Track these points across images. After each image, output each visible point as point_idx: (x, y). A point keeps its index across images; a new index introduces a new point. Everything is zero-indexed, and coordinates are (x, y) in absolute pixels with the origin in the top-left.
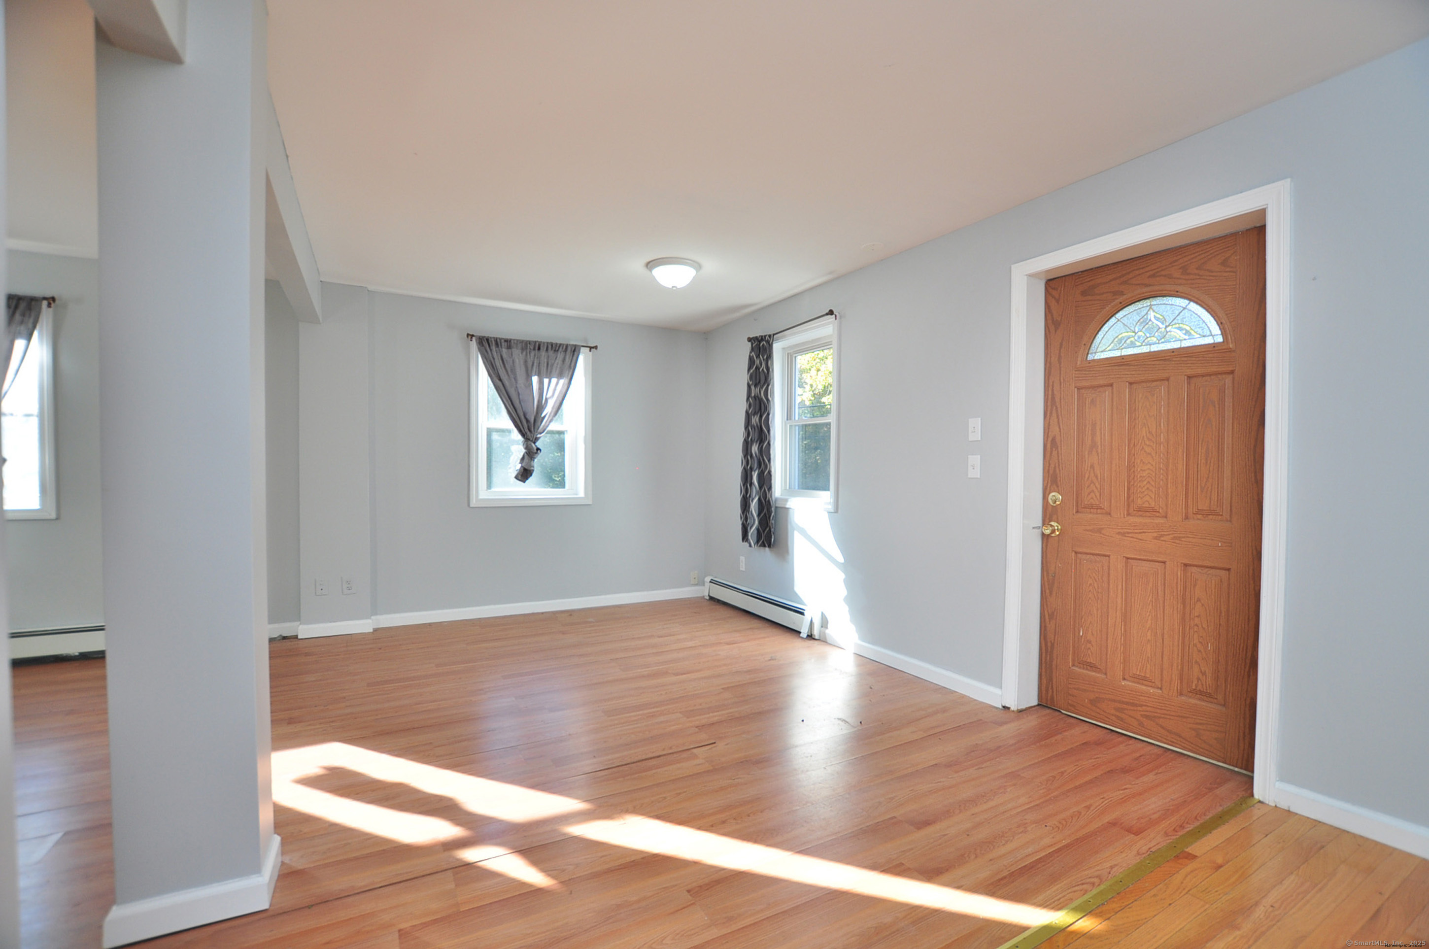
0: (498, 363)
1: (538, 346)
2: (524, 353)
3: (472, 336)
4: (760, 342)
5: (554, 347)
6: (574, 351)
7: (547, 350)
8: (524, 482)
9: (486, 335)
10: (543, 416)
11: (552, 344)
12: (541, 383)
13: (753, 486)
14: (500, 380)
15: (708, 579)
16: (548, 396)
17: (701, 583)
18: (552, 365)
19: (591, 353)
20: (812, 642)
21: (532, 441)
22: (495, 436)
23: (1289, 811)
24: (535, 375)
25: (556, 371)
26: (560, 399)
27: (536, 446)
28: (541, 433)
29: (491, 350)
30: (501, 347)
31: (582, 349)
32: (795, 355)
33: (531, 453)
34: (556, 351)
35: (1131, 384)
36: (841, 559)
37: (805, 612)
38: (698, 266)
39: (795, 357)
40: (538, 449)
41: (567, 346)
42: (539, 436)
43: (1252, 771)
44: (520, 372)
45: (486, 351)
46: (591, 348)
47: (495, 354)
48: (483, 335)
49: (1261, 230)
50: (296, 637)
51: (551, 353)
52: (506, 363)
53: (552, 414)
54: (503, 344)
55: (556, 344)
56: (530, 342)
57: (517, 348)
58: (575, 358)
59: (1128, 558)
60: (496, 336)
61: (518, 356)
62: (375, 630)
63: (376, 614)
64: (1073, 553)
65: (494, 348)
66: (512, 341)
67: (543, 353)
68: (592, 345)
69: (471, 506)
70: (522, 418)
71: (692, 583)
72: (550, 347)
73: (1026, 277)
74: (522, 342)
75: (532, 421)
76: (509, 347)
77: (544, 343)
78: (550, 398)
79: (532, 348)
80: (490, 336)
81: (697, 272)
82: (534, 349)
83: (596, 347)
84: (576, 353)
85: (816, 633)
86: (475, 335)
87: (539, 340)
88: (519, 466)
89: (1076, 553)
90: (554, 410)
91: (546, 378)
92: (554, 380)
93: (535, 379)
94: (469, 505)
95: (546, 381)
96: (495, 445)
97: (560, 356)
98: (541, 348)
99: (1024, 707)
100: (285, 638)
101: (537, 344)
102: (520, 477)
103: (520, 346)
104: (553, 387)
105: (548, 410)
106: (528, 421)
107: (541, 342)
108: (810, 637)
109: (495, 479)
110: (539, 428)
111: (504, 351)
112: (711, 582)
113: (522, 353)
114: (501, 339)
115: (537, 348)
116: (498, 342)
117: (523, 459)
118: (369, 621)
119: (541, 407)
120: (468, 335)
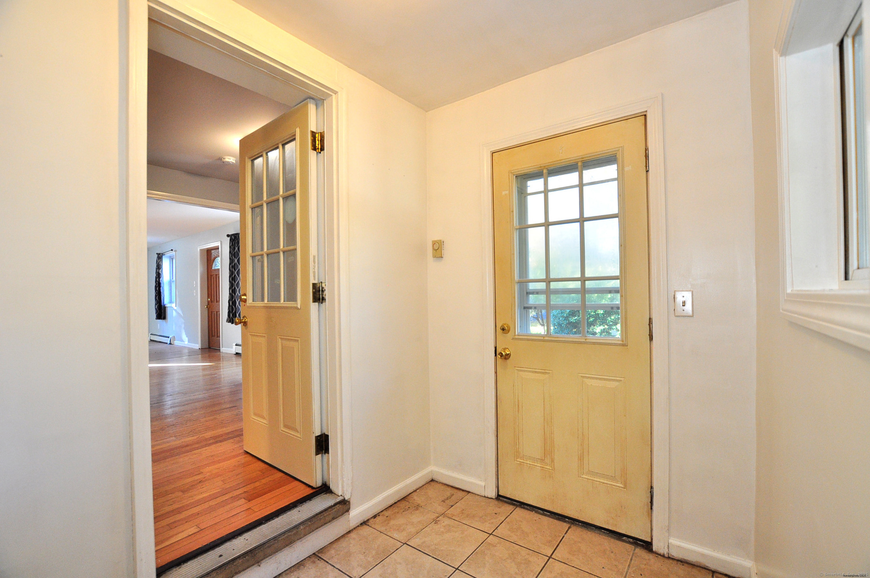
13: (157, 300)
39: (173, 262)
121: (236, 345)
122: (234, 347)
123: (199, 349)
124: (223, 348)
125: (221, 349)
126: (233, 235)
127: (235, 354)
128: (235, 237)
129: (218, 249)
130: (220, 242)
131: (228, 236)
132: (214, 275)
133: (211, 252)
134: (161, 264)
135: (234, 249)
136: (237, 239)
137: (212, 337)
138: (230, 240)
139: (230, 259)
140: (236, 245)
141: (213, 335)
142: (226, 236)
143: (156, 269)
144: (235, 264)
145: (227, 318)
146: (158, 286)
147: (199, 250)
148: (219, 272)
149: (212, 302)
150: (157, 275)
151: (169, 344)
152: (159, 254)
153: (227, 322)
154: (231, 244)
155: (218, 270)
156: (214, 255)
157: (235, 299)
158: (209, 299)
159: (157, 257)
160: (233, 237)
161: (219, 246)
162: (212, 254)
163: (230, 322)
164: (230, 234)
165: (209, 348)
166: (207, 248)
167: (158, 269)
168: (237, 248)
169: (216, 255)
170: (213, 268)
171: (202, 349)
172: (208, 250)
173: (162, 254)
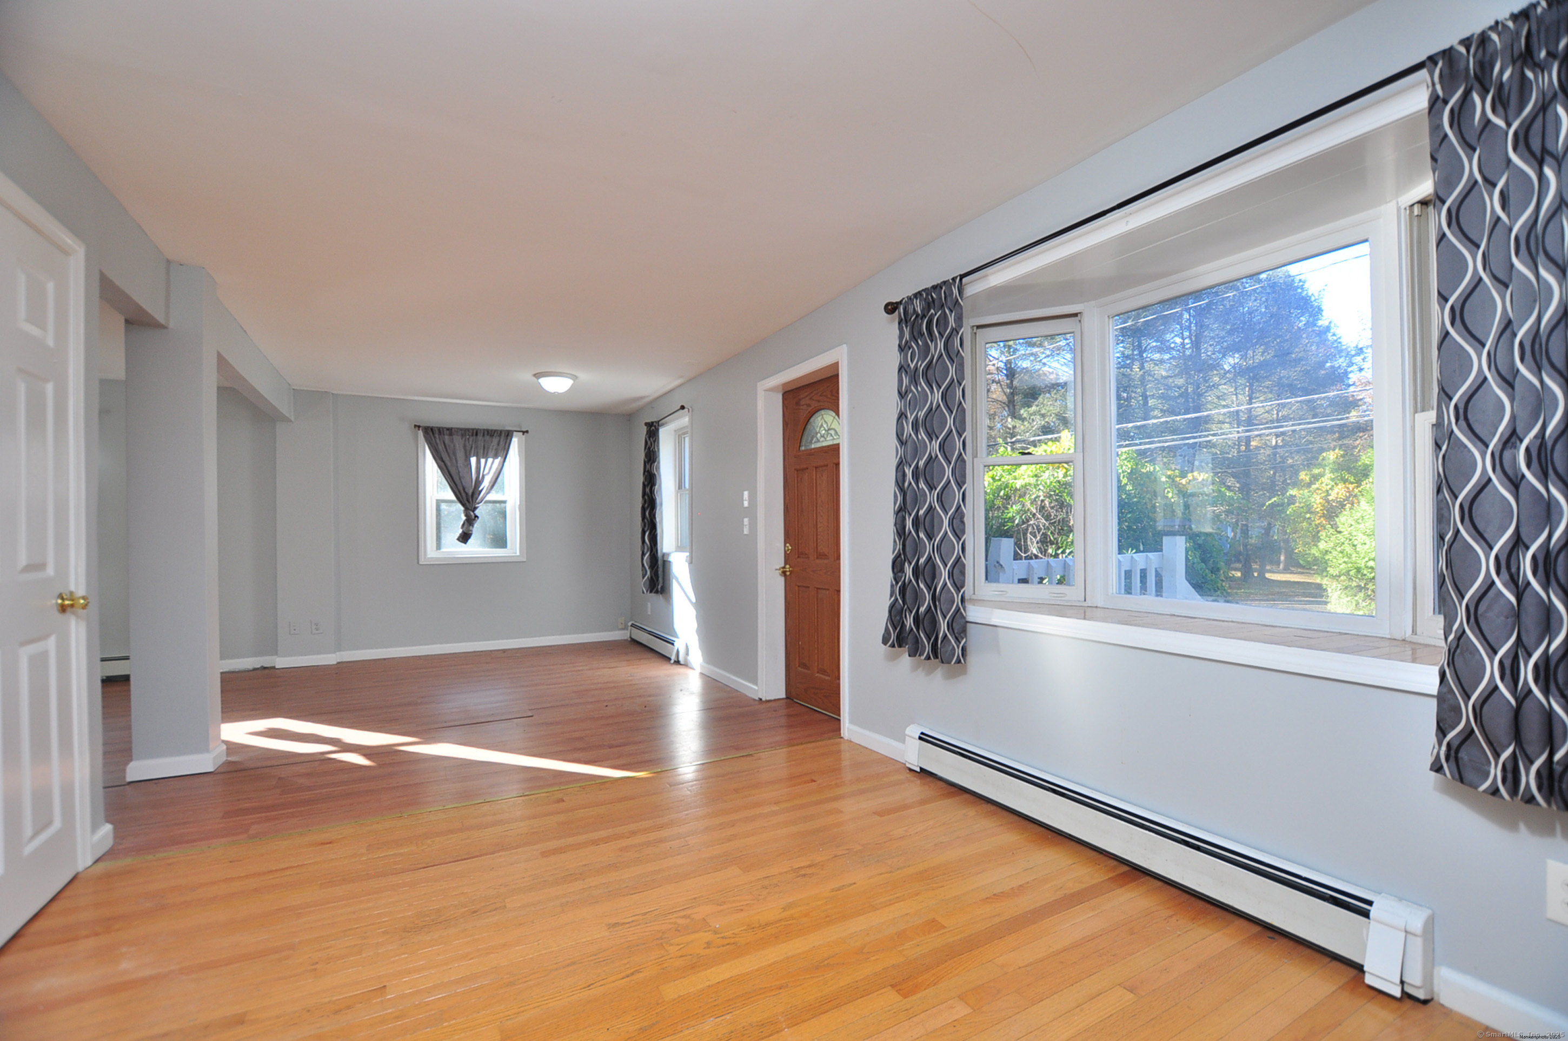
0: (441, 447)
1: (475, 432)
2: (464, 439)
3: (419, 427)
4: (651, 426)
5: (490, 433)
6: (508, 435)
7: (484, 435)
8: (465, 543)
9: (431, 425)
10: (480, 489)
11: (488, 431)
12: (478, 462)
13: (645, 545)
14: (443, 461)
15: (630, 624)
16: (485, 473)
17: (625, 628)
18: (488, 448)
19: (524, 436)
20: (679, 666)
21: (471, 510)
22: (443, 506)
23: (851, 741)
24: (474, 456)
25: (491, 453)
26: (496, 475)
27: (475, 514)
28: (479, 503)
29: (435, 437)
30: (444, 435)
31: (515, 433)
32: (683, 436)
33: (470, 520)
34: (492, 436)
35: (816, 468)
36: (694, 600)
37: (675, 644)
38: (574, 377)
39: (684, 438)
40: (476, 516)
41: (501, 431)
42: (477, 506)
43: (839, 715)
44: (460, 454)
45: (431, 438)
46: (524, 432)
47: (438, 441)
48: (428, 425)
49: (836, 377)
50: (274, 668)
51: (487, 438)
52: (448, 448)
53: (489, 487)
54: (445, 432)
55: (492, 430)
56: (468, 430)
57: (457, 435)
58: (508, 441)
59: (817, 588)
60: (439, 426)
61: (458, 441)
62: (339, 663)
63: (340, 650)
64: (797, 587)
65: (437, 436)
66: (453, 430)
67: (480, 437)
68: (524, 430)
69: (421, 563)
70: (462, 491)
71: (620, 627)
72: (486, 433)
73: (763, 392)
74: (461, 429)
75: (470, 493)
76: (451, 434)
77: (481, 430)
78: (486, 474)
79: (470, 434)
80: (434, 426)
81: (574, 381)
82: (472, 435)
83: (527, 432)
84: (509, 438)
85: (681, 659)
86: (421, 425)
87: (477, 428)
88: (460, 531)
89: (799, 586)
90: (491, 484)
91: (483, 458)
92: (490, 460)
93: (473, 460)
94: (418, 563)
95: (483, 461)
96: (444, 513)
97: (495, 440)
98: (479, 434)
99: (772, 698)
100: (265, 668)
101: (475, 431)
102: (461, 539)
103: (460, 432)
104: (490, 466)
105: (486, 484)
106: (467, 494)
107: (478, 429)
108: (677, 662)
109: (443, 541)
110: (477, 499)
111: (446, 437)
112: (632, 626)
113: (462, 439)
114: (443, 428)
115: (475, 434)
116: (441, 430)
117: (463, 525)
118: (334, 655)
119: (479, 482)
120: (415, 426)
132: (808, 468)
133: (799, 395)
134: (656, 450)
142: (885, 310)
143: (645, 462)
148: (840, 454)
150: (645, 479)
152: (649, 425)
155: (838, 447)
159: (645, 433)
161: (839, 363)
162: (802, 402)
165: (789, 699)
167: (648, 462)
170: (803, 448)
173: (658, 422)
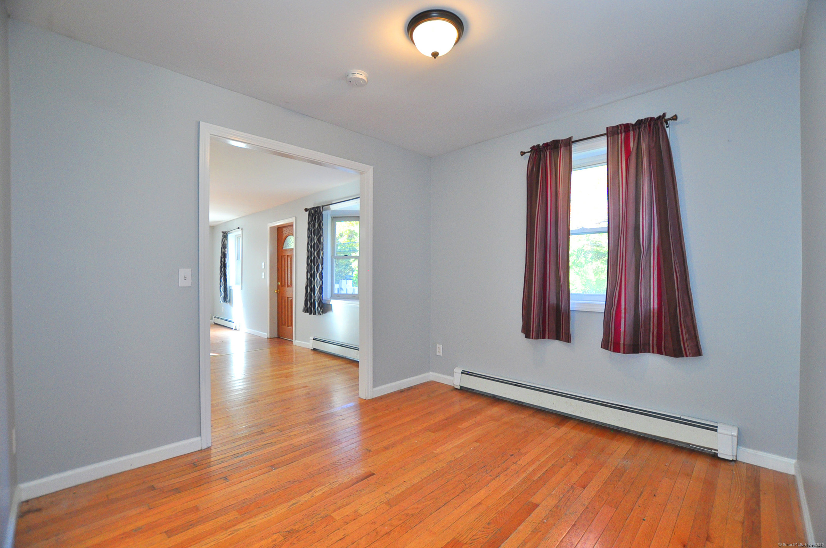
13: (222, 282)
32: (239, 238)
35: (288, 256)
59: (288, 297)
64: (281, 297)
85: (237, 328)
112: (215, 317)
121: (313, 339)
122: (312, 341)
123: (268, 338)
124: (296, 341)
125: (294, 340)
126: (313, 208)
127: (312, 350)
128: (315, 211)
129: (292, 225)
130: (294, 218)
131: (306, 210)
132: (285, 256)
133: (282, 229)
134: (227, 243)
135: (314, 225)
136: (318, 213)
137: (282, 325)
138: (309, 215)
139: (308, 237)
140: (317, 221)
141: (284, 323)
142: (304, 210)
143: (222, 248)
144: (314, 244)
145: (304, 307)
146: (223, 267)
147: (269, 228)
148: (293, 253)
149: (282, 286)
150: (222, 255)
151: (235, 329)
152: (224, 233)
153: (303, 311)
154: (310, 219)
155: (292, 249)
156: (286, 233)
157: (314, 286)
158: (279, 283)
159: (222, 236)
160: (313, 211)
161: (293, 223)
162: (284, 232)
163: (308, 312)
164: (308, 208)
165: (279, 337)
166: (278, 226)
167: (223, 248)
168: (317, 225)
169: (287, 233)
170: (284, 248)
171: (270, 338)
172: (279, 228)
173: (228, 232)
